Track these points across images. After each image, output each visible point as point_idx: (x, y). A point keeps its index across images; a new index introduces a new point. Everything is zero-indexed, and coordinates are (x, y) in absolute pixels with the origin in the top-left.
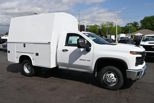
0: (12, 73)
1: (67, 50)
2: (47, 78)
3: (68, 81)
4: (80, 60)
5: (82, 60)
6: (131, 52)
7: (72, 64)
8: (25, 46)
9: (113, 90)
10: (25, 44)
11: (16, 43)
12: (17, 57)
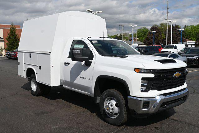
0: (24, 90)
1: (69, 64)
2: (52, 99)
3: (73, 105)
5: (82, 78)
6: (136, 70)
7: (73, 83)
8: (30, 57)
9: (114, 125)
10: (31, 54)
11: (24, 52)
12: (25, 70)
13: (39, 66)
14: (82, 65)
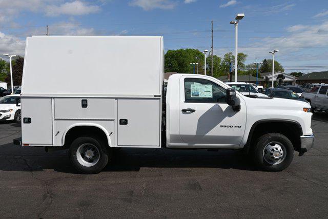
1: (194, 111)
4: (221, 126)
5: (225, 126)
6: (304, 109)
7: (203, 136)
8: (84, 106)
10: (86, 100)
11: (54, 98)
12: (58, 132)
13: (121, 120)
14: (224, 110)
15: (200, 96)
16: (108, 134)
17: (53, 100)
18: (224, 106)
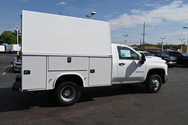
1: (124, 64)
4: (136, 72)
7: (128, 77)
8: (69, 61)
10: (71, 58)
11: (48, 56)
12: (51, 80)
13: (91, 70)
14: (137, 63)
15: (125, 56)
16: (83, 79)
17: (48, 57)
18: (137, 62)
